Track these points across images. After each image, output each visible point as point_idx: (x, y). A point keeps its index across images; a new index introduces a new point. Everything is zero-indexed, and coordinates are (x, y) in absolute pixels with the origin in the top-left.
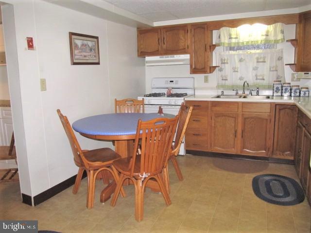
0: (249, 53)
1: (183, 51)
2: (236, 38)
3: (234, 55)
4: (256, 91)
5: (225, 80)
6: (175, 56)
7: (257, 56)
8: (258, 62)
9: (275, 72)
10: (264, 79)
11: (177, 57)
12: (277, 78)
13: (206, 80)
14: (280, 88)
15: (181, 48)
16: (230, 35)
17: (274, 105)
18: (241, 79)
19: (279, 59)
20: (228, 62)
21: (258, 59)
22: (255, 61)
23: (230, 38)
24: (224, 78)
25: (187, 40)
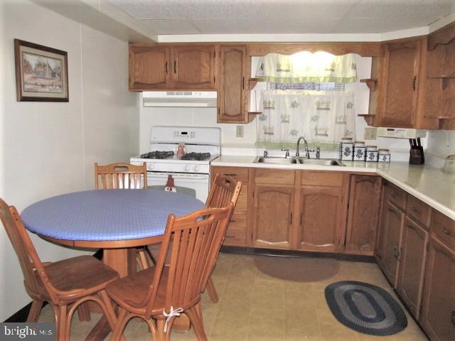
0: (306, 94)
1: (207, 86)
2: (287, 71)
3: (284, 96)
4: (315, 153)
5: (270, 134)
6: (193, 93)
7: (317, 99)
8: (318, 109)
9: (343, 126)
10: (327, 135)
11: (196, 94)
12: (346, 134)
13: (240, 133)
14: (351, 150)
15: (203, 80)
16: (278, 65)
17: (348, 176)
18: (294, 133)
19: (348, 107)
20: (275, 106)
21: (318, 104)
22: (316, 107)
23: (279, 70)
24: (268, 131)
25: (214, 69)
